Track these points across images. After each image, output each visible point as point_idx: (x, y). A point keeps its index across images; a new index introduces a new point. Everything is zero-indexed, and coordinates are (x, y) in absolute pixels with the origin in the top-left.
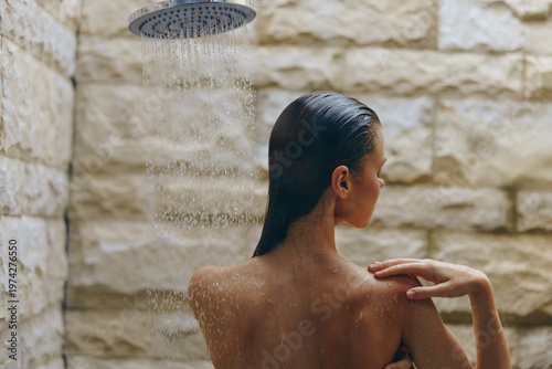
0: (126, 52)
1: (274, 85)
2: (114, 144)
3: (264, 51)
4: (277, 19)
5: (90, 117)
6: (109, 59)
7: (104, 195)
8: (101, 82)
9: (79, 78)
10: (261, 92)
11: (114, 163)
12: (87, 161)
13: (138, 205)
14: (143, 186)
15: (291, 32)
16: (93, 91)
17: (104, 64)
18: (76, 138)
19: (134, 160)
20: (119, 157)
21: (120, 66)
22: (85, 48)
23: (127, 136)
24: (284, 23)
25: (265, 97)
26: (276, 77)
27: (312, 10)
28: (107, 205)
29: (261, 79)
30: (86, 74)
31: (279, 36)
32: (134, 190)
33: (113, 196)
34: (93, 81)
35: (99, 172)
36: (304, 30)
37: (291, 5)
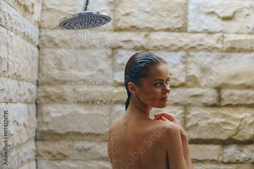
0: (60, 35)
1: (120, 47)
2: (55, 73)
3: (116, 34)
4: (121, 20)
5: (45, 61)
6: (53, 38)
7: (52, 93)
8: (50, 48)
9: (40, 46)
10: (115, 51)
11: (56, 80)
12: (43, 79)
13: (66, 98)
14: (67, 89)
15: (127, 26)
16: (46, 51)
17: (51, 40)
19: (64, 79)
20: (57, 77)
21: (57, 41)
22: (43, 34)
23: (61, 70)
24: (124, 22)
25: (117, 52)
26: (121, 44)
27: (136, 17)
28: (53, 97)
29: (115, 45)
30: (43, 44)
31: (122, 28)
32: (64, 91)
33: (55, 94)
34: (46, 47)
35: (49, 84)
36: (133, 25)
37: (127, 14)
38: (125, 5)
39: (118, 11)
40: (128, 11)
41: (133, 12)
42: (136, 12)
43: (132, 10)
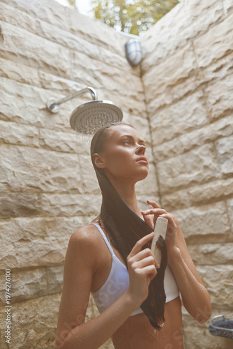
0: (166, 147)
1: (220, 137)
2: (169, 182)
3: (212, 125)
4: (214, 110)
5: (161, 174)
6: (162, 152)
7: (171, 201)
8: (162, 160)
9: (156, 161)
10: (216, 142)
11: (171, 188)
12: (162, 190)
13: (182, 202)
14: (182, 194)
15: (221, 112)
16: (160, 165)
17: (161, 154)
18: (158, 183)
19: (177, 185)
20: (171, 185)
21: (166, 153)
22: (155, 150)
23: (173, 177)
24: (217, 110)
25: (218, 143)
26: (220, 133)
27: (227, 99)
28: (173, 204)
29: (213, 137)
30: (157, 160)
31: (216, 116)
32: (180, 197)
33: (174, 200)
34: (160, 161)
35: (168, 193)
36: (226, 108)
37: (218, 101)
38: (214, 93)
39: (209, 103)
40: (217, 98)
41: (223, 96)
42: (226, 94)
43: (221, 95)
